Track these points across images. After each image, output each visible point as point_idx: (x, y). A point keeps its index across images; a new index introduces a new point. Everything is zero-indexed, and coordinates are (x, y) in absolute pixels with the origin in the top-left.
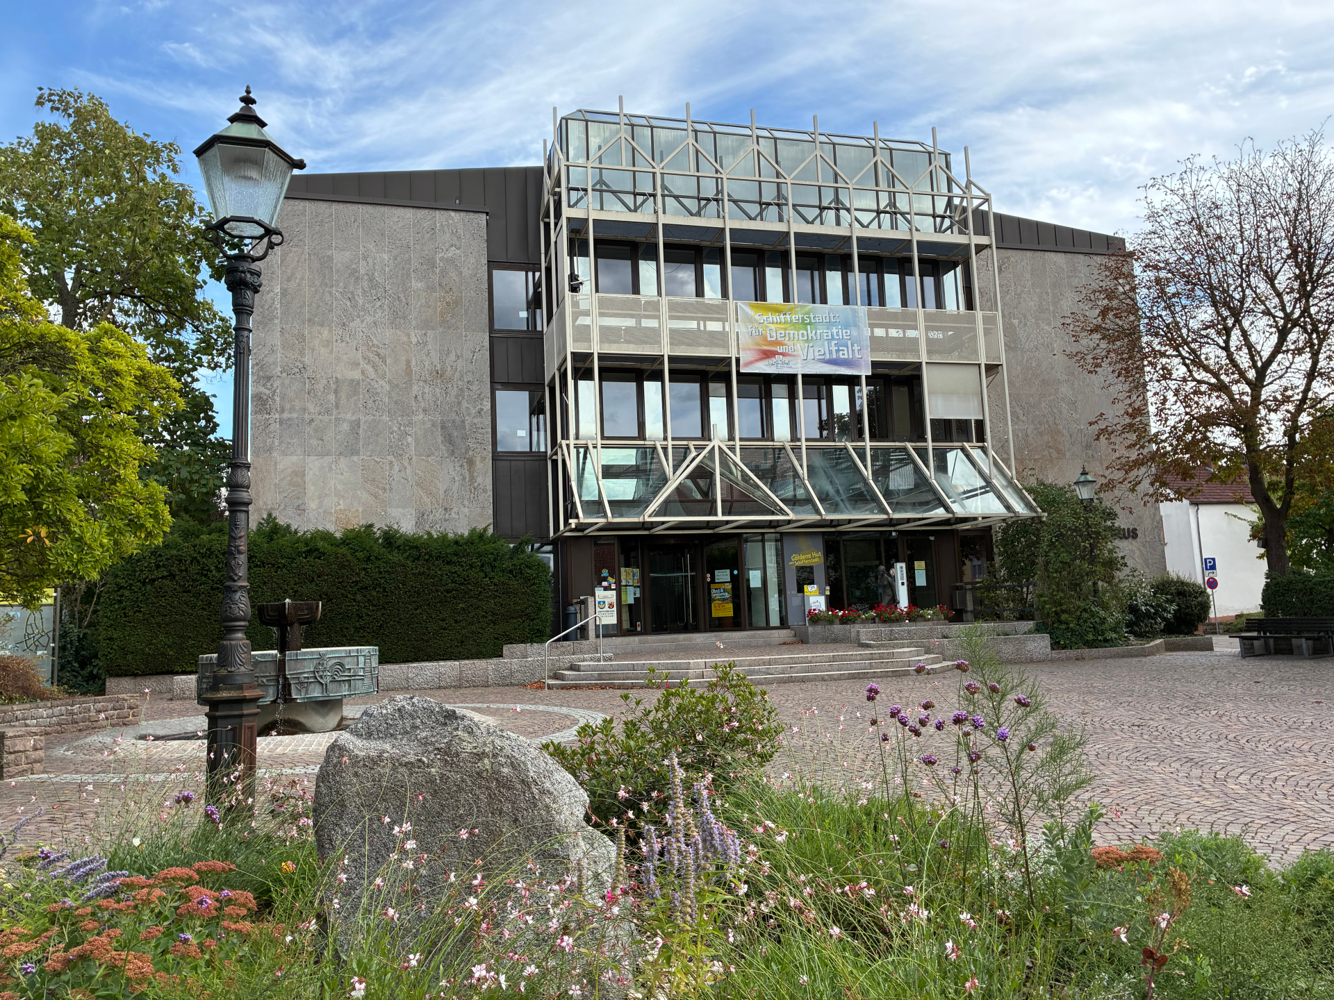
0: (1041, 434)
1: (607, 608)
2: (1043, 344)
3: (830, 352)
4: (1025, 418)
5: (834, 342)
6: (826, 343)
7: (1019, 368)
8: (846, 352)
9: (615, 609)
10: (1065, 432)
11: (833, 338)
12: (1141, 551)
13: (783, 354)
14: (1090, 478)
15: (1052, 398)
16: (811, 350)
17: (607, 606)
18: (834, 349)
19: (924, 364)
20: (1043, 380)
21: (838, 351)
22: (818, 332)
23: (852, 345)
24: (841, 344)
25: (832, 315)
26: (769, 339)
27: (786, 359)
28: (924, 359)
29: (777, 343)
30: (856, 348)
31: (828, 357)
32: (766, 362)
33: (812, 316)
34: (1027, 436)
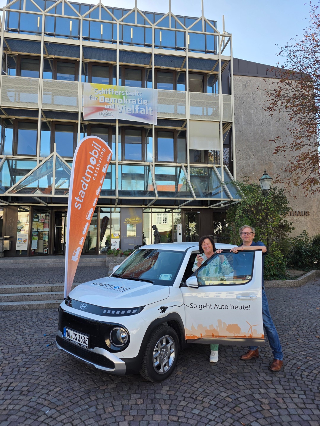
0: (262, 165)
1: (22, 242)
2: (265, 122)
3: (135, 110)
4: (253, 157)
5: (137, 106)
6: (133, 106)
7: (252, 133)
8: (144, 111)
9: (27, 243)
10: (274, 164)
11: (137, 104)
12: (311, 223)
13: (108, 109)
14: (268, 177)
15: (268, 148)
16: (124, 108)
17: (23, 241)
18: (137, 109)
19: (188, 120)
20: (264, 139)
21: (139, 110)
22: (129, 100)
23: (148, 108)
24: (142, 106)
25: (137, 92)
26: (100, 102)
27: (110, 112)
28: (188, 118)
29: (104, 103)
30: (150, 109)
31: (133, 112)
32: (98, 113)
33: (126, 92)
34: (254, 165)
